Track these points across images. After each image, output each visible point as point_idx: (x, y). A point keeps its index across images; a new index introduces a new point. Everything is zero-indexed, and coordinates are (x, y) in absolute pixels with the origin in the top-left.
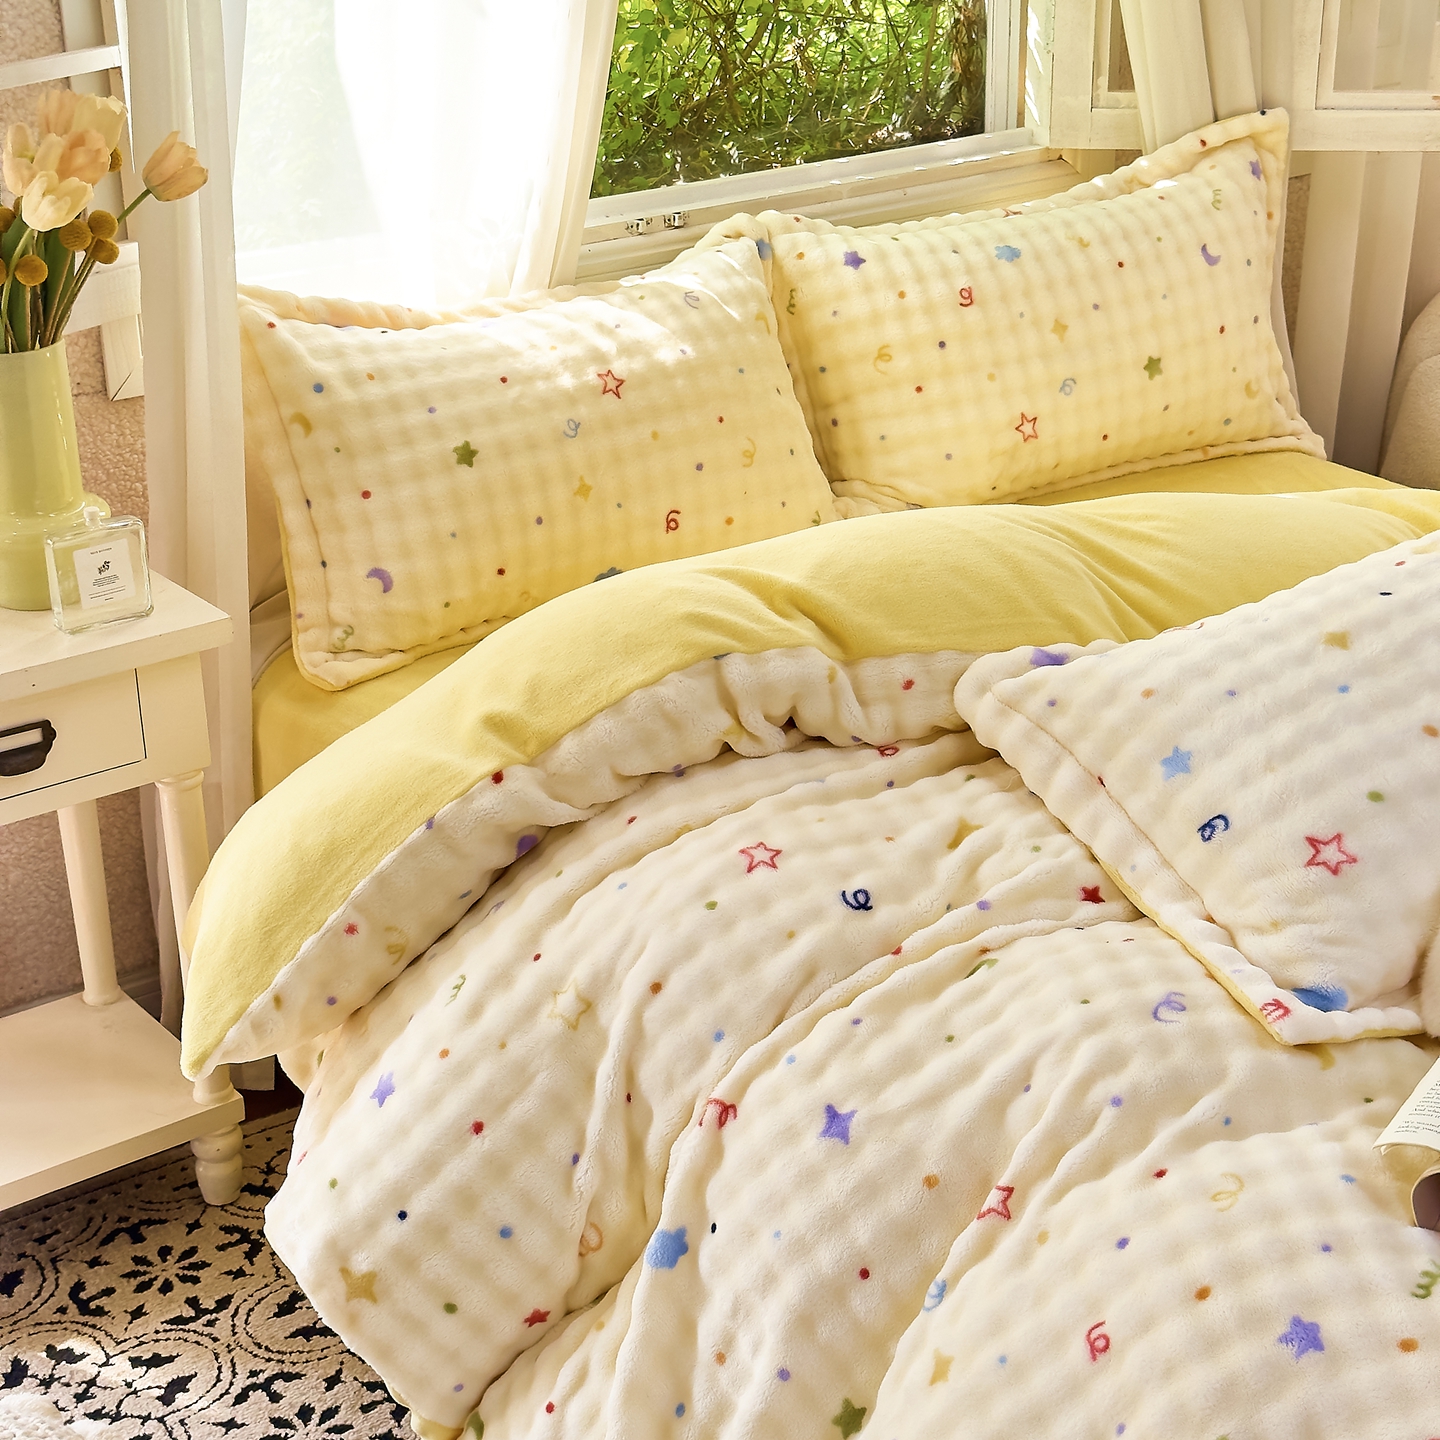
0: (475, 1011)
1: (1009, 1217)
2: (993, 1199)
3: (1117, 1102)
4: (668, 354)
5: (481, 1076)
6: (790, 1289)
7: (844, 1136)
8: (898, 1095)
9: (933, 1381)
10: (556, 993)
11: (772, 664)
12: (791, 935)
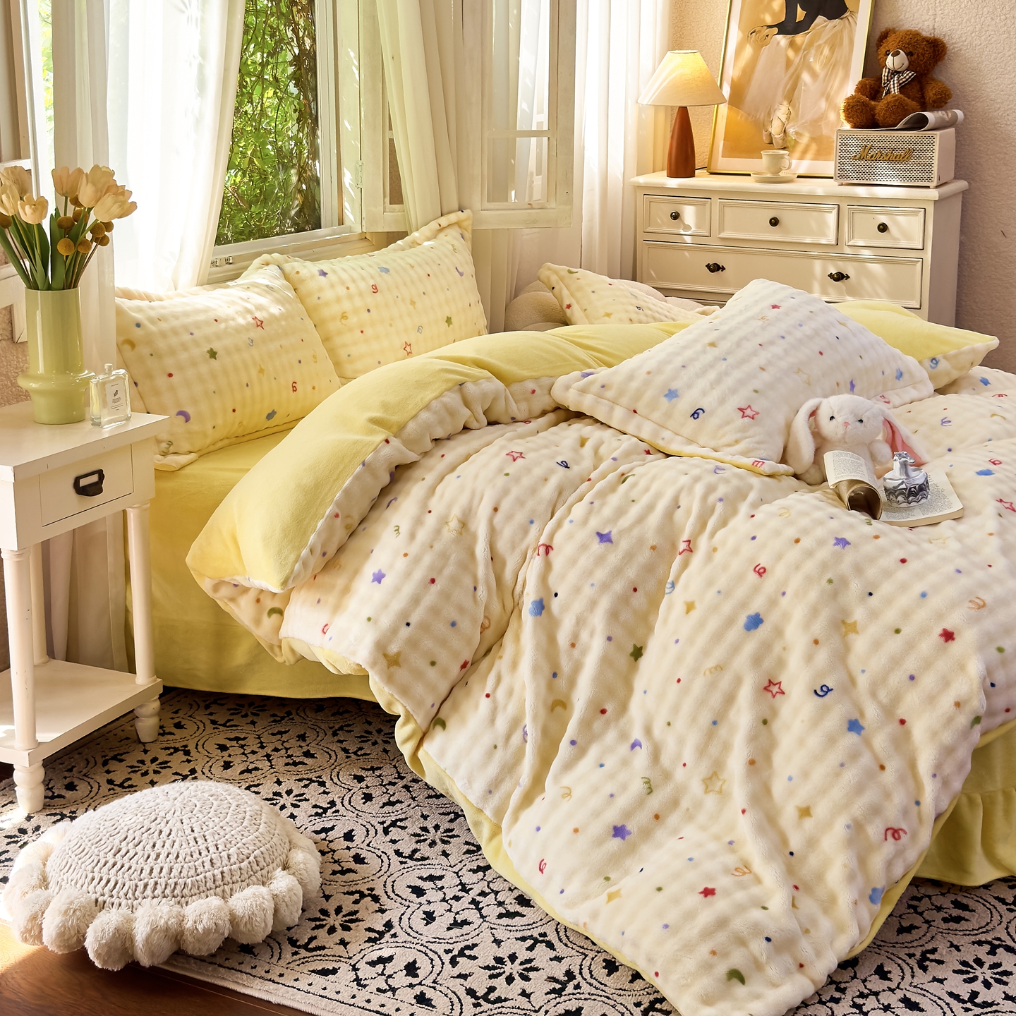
0: (412, 536)
1: (692, 551)
2: (682, 546)
3: (721, 500)
4: (275, 310)
5: (427, 559)
6: (605, 604)
7: (610, 540)
8: (625, 522)
9: (688, 612)
10: (447, 523)
11: (483, 385)
12: (546, 480)
